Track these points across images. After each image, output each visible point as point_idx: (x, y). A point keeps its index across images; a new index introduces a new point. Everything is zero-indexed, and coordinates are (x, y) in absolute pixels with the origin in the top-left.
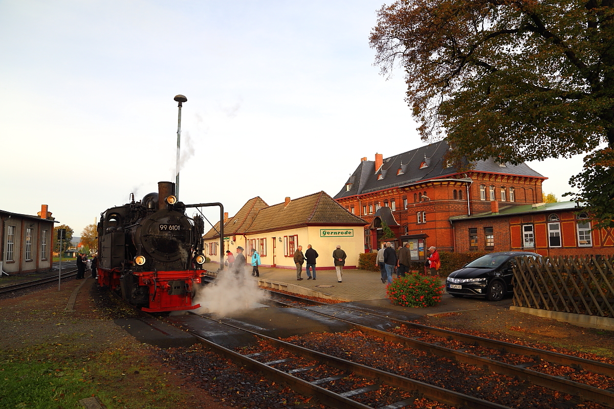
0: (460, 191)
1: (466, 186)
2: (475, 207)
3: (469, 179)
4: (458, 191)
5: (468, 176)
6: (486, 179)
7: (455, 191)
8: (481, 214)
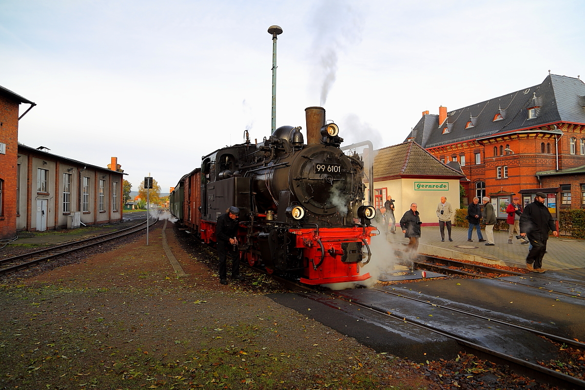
0: (548, 144)
1: (555, 138)
2: (564, 161)
3: (559, 131)
4: (546, 144)
5: (558, 128)
6: (577, 131)
7: (543, 144)
8: (570, 170)
